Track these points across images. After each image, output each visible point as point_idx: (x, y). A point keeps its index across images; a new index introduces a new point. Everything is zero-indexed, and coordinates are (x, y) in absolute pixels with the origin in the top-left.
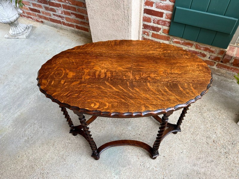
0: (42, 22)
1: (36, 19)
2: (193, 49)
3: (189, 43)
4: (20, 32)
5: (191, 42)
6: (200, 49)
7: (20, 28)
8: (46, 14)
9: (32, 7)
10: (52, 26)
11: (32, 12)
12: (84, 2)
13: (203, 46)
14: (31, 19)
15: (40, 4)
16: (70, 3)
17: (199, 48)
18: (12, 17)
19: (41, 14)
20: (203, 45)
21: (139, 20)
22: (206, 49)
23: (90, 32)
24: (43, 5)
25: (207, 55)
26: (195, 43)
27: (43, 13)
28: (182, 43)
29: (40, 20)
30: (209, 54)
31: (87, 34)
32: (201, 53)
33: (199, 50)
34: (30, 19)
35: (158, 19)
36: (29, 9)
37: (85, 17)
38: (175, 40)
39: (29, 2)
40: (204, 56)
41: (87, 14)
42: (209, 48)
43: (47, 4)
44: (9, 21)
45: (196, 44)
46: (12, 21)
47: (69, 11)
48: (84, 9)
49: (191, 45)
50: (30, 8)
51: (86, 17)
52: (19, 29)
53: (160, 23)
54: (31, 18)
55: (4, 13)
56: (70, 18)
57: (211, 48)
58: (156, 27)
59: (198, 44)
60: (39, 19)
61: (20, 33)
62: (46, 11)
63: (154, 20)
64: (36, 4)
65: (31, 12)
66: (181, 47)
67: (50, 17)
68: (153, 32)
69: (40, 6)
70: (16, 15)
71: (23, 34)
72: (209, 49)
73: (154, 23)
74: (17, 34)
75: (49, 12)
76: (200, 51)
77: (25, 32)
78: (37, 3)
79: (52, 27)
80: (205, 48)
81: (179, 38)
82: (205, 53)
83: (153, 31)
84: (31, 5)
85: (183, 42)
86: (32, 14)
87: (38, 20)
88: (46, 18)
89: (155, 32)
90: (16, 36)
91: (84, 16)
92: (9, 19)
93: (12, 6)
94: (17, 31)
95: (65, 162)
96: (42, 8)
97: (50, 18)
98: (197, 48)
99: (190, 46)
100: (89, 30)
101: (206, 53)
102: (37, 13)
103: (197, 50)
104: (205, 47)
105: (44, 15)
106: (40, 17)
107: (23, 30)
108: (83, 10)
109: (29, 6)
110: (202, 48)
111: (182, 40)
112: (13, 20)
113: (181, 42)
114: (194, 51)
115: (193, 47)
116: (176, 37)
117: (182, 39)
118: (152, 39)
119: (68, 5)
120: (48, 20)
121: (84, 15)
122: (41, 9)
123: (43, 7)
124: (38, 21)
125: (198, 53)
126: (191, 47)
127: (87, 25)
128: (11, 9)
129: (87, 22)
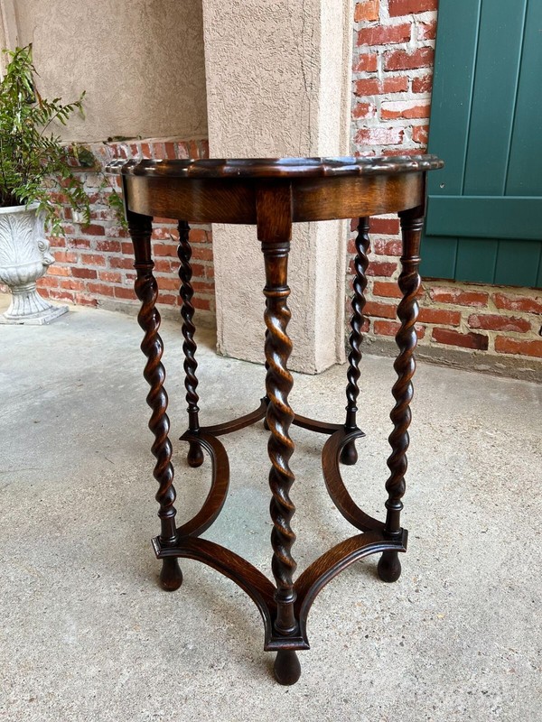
0: (95, 303)
1: (79, 298)
2: (490, 310)
3: (477, 294)
4: (33, 311)
5: (480, 290)
6: (510, 308)
7: (37, 302)
8: (111, 277)
9: (80, 265)
10: (117, 310)
11: (76, 279)
12: (208, 229)
13: (514, 296)
14: (69, 300)
15: (101, 253)
16: (174, 237)
17: (507, 305)
18: (26, 266)
19: (96, 282)
20: (515, 292)
21: (337, 231)
22: (526, 305)
23: (212, 309)
24: (107, 254)
25: (531, 322)
26: (491, 292)
27: (103, 275)
28: (457, 297)
29: (93, 297)
30: (536, 319)
31: (205, 317)
32: (513, 318)
33: (505, 310)
34: (66, 299)
35: (387, 241)
36: (70, 272)
37: (205, 270)
38: (437, 292)
39: (76, 254)
40: (524, 326)
41: (211, 259)
42: (533, 299)
43: (117, 250)
44: (15, 273)
45: (496, 295)
46: (22, 274)
47: (168, 258)
48: (204, 246)
49: (482, 299)
50: (73, 269)
51: (208, 267)
52: (32, 304)
53: (394, 250)
54: (69, 296)
55: (10, 252)
56: (167, 279)
57: (539, 300)
58: (384, 264)
59: (501, 292)
60: (89, 295)
61: (31, 313)
62: (112, 271)
63: (378, 244)
64: (91, 255)
65: (73, 279)
66: (457, 310)
67: (118, 285)
68: (376, 279)
69: (99, 260)
70: (36, 263)
71: (38, 316)
72: (534, 302)
73: (377, 253)
74: (24, 314)
75: (118, 270)
76: (510, 314)
77: (44, 313)
78: (95, 253)
79: (116, 313)
80: (523, 301)
81: (447, 284)
82: (526, 317)
83: (376, 275)
84: (80, 260)
85: (458, 293)
86: (73, 285)
87: (86, 298)
88: (106, 291)
89: (382, 280)
90: (18, 319)
91: (203, 267)
92: (16, 267)
93: (34, 243)
94: (26, 307)
95: (59, 535)
96: (104, 265)
97: (116, 288)
98: (499, 305)
99: (480, 304)
100: (211, 303)
101: (527, 319)
102: (86, 281)
103: (502, 313)
104: (521, 297)
105: (104, 283)
106: (93, 289)
107: (41, 309)
108: (201, 249)
109: (73, 265)
110: (514, 304)
111: (454, 290)
112: (26, 274)
113: (453, 294)
114: (494, 316)
115: (490, 304)
116: (437, 283)
117: (454, 286)
118: (376, 301)
119: (168, 243)
120: (112, 295)
121: (204, 263)
122: (99, 268)
123: (106, 258)
124: (84, 302)
125: (507, 323)
126: (484, 305)
127: (207, 290)
128: (31, 247)
129: (208, 282)
